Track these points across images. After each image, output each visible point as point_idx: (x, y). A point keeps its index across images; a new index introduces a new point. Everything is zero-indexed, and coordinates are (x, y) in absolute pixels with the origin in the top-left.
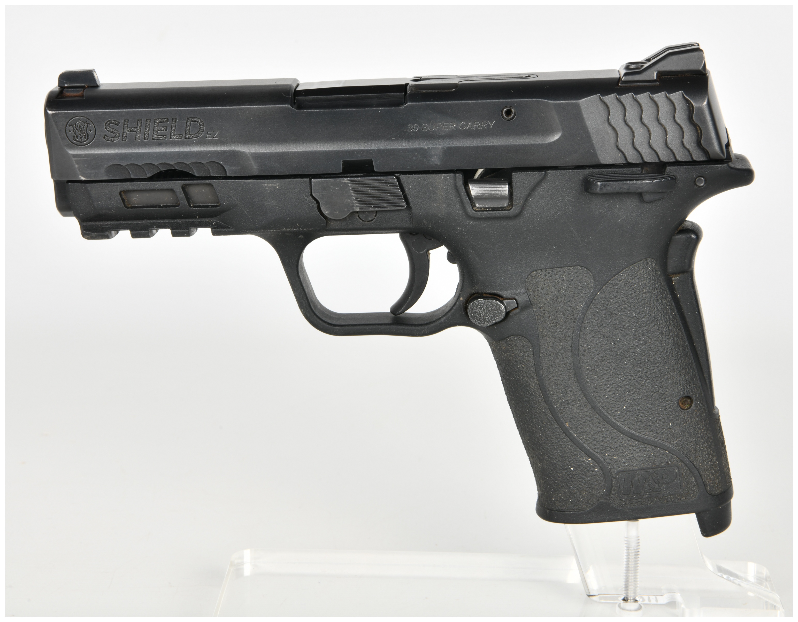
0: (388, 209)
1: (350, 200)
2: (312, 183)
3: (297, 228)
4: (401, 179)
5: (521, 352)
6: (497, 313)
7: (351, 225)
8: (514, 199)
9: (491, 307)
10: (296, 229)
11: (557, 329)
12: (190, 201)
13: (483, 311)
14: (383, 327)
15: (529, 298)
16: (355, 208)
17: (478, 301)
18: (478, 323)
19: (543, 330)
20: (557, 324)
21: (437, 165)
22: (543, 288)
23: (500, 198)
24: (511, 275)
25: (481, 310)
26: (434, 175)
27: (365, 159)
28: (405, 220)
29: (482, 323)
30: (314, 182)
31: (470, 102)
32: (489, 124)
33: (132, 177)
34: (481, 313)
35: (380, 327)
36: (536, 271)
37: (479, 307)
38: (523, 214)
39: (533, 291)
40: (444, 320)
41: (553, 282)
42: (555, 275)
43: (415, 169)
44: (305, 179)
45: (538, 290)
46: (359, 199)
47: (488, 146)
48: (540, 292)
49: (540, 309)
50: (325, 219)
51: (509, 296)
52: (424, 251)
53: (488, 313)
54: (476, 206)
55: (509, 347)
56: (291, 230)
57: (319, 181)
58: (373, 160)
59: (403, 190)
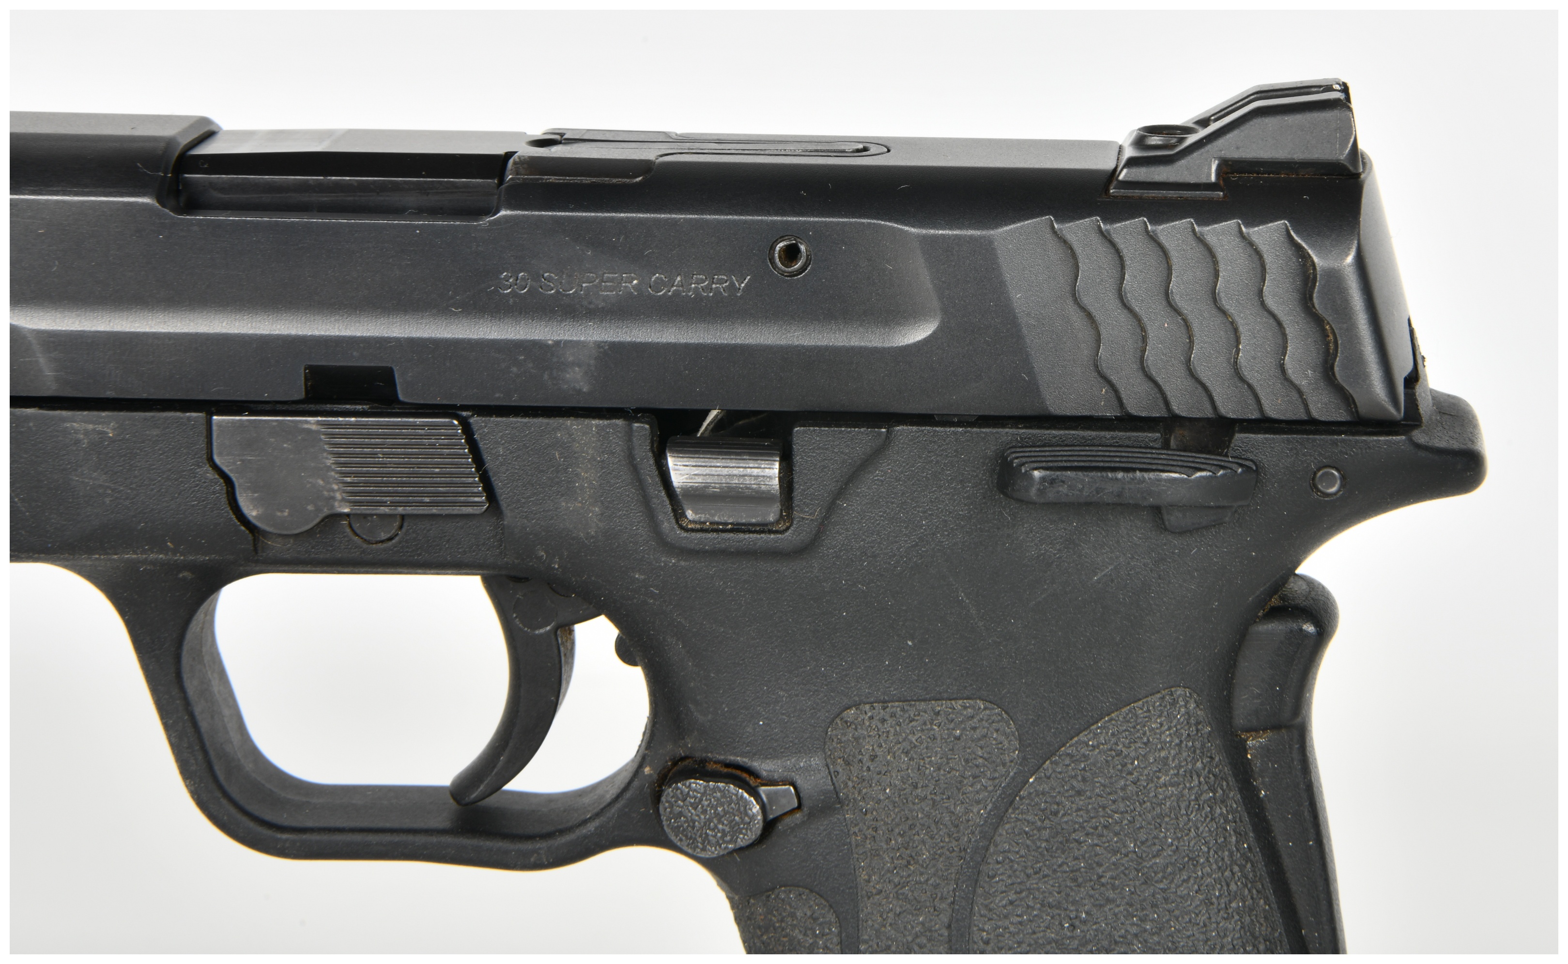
0: (434, 510)
1: (323, 480)
2: (215, 428)
4: (475, 428)
5: (805, 935)
6: (738, 824)
7: (327, 550)
8: (796, 502)
9: (722, 805)
10: (166, 554)
11: (909, 876)
13: (702, 813)
14: (420, 839)
15: (833, 784)
16: (336, 504)
17: (688, 784)
18: (688, 845)
19: (870, 876)
20: (912, 862)
21: (579, 392)
22: (876, 756)
23: (759, 497)
24: (783, 714)
25: (695, 809)
26: (569, 422)
27: (372, 364)
28: (484, 544)
29: (697, 847)
30: (219, 425)
31: (682, 218)
32: (732, 285)
34: (697, 818)
35: (410, 838)
36: (857, 705)
37: (690, 803)
38: (822, 546)
39: (848, 763)
40: (596, 828)
41: (904, 740)
42: (911, 722)
43: (515, 400)
44: (194, 414)
45: (860, 761)
46: (349, 479)
47: (728, 345)
48: (865, 769)
49: (866, 814)
50: (251, 531)
51: (776, 776)
52: (548, 628)
53: (715, 821)
54: (686, 517)
55: (775, 916)
56: (152, 556)
57: (233, 422)
58: (395, 369)
59: (479, 461)
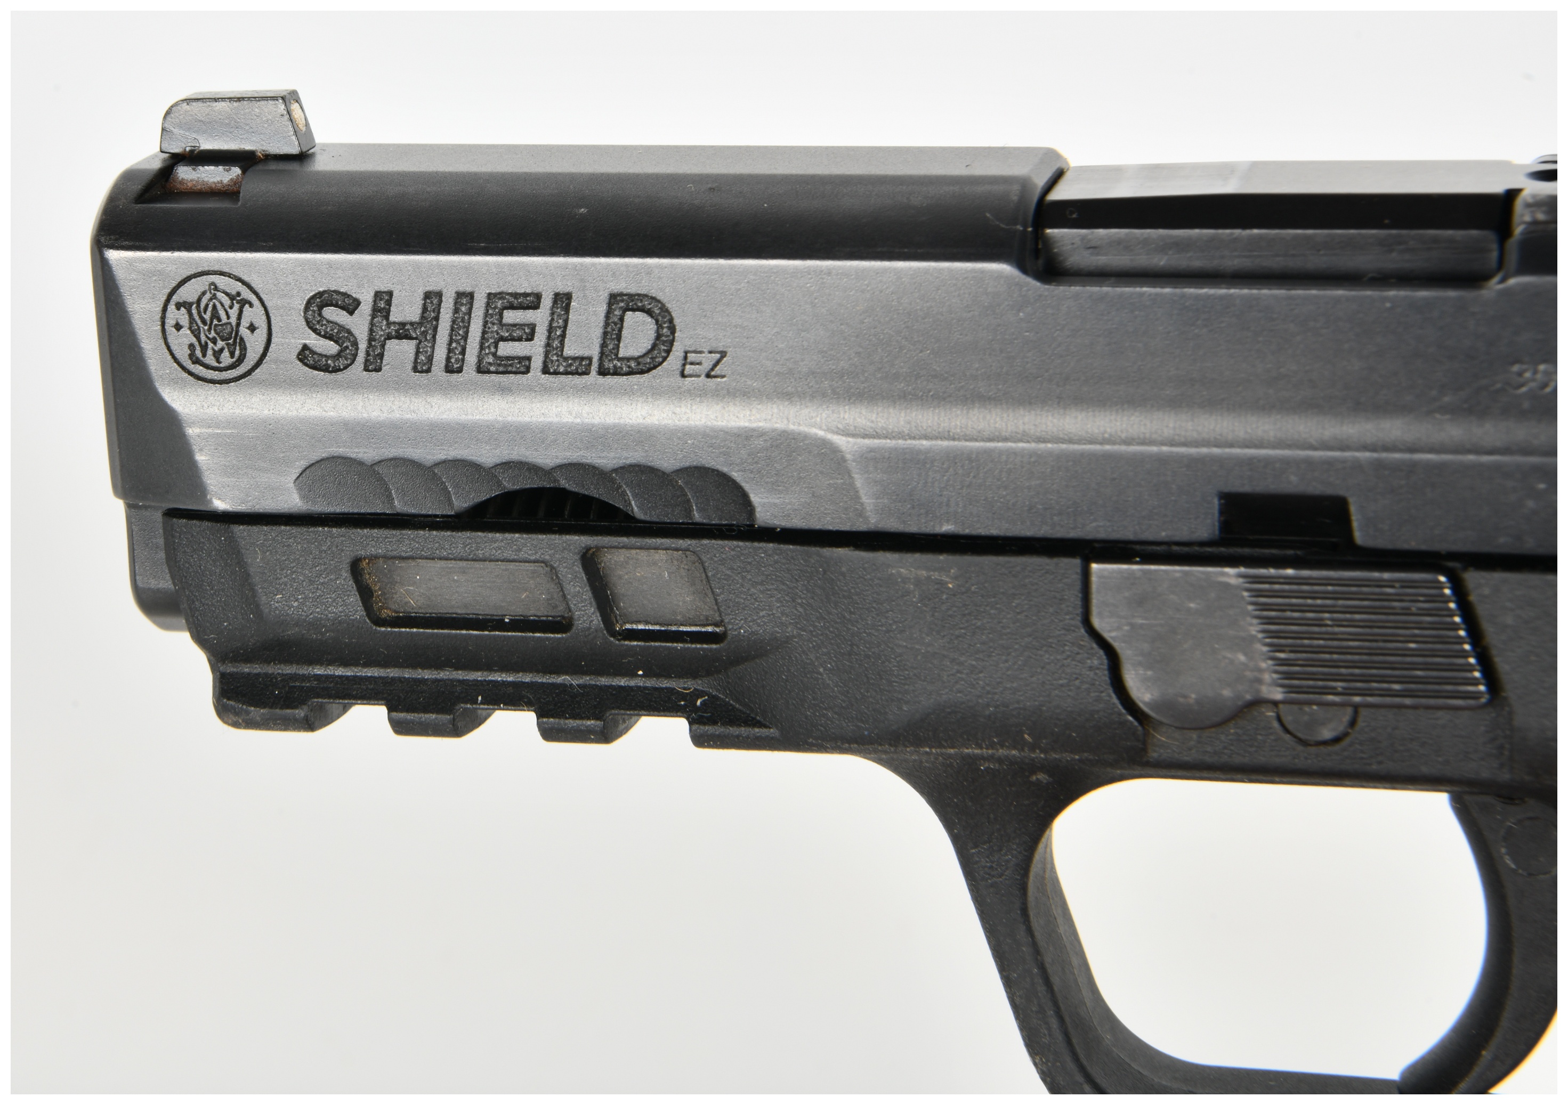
0: (1406, 703)
1: (1246, 654)
2: (1094, 580)
3: (1023, 750)
4: (1472, 585)
10: (1021, 750)
12: (612, 610)
16: (1262, 688)
27: (1318, 493)
30: (1101, 577)
33: (399, 506)
44: (1066, 561)
46: (1282, 655)
50: (1141, 722)
56: (1002, 752)
57: (1120, 571)
58: (1351, 500)
59: (1476, 635)
